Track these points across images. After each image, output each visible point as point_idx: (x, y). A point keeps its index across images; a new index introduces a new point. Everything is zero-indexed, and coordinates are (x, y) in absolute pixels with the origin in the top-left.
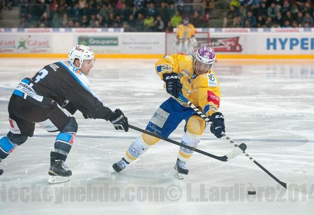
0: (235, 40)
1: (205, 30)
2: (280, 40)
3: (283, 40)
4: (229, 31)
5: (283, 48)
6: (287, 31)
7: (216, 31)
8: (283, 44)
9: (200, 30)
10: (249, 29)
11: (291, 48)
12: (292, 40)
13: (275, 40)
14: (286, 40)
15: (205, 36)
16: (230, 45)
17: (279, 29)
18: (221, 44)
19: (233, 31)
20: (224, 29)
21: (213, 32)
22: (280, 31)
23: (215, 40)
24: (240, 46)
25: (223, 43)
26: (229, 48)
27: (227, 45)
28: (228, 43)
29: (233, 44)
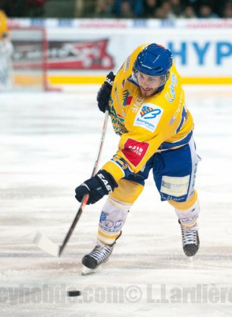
0: (101, 44)
1: (37, 22)
2: (195, 45)
3: (201, 45)
4: (88, 26)
5: (201, 62)
6: (209, 26)
7: (60, 25)
8: (201, 53)
9: (25, 22)
10: (129, 22)
11: (218, 62)
12: (219, 45)
13: (184, 46)
14: (207, 45)
15: (35, 35)
16: (91, 56)
17: (194, 21)
18: (71, 54)
19: (97, 26)
20: (77, 22)
21: (53, 28)
22: (195, 27)
23: (57, 44)
24: (111, 59)
25: (75, 51)
26: (87, 62)
27: (84, 56)
28: (87, 51)
29: (96, 52)
